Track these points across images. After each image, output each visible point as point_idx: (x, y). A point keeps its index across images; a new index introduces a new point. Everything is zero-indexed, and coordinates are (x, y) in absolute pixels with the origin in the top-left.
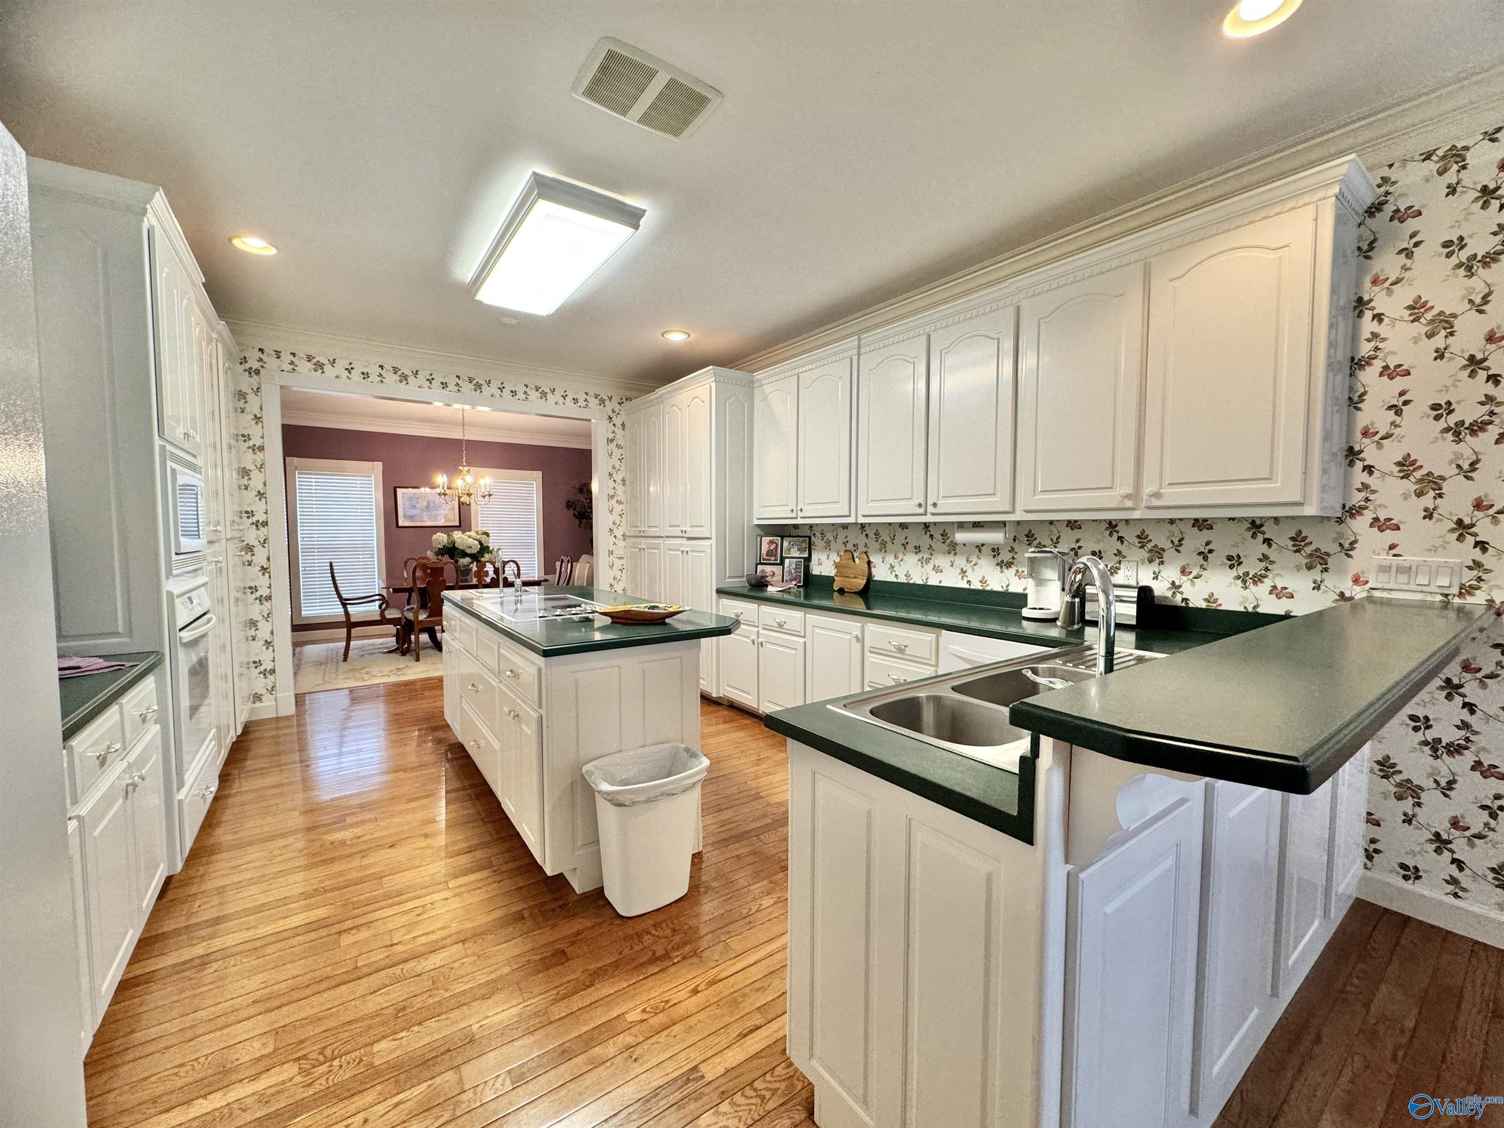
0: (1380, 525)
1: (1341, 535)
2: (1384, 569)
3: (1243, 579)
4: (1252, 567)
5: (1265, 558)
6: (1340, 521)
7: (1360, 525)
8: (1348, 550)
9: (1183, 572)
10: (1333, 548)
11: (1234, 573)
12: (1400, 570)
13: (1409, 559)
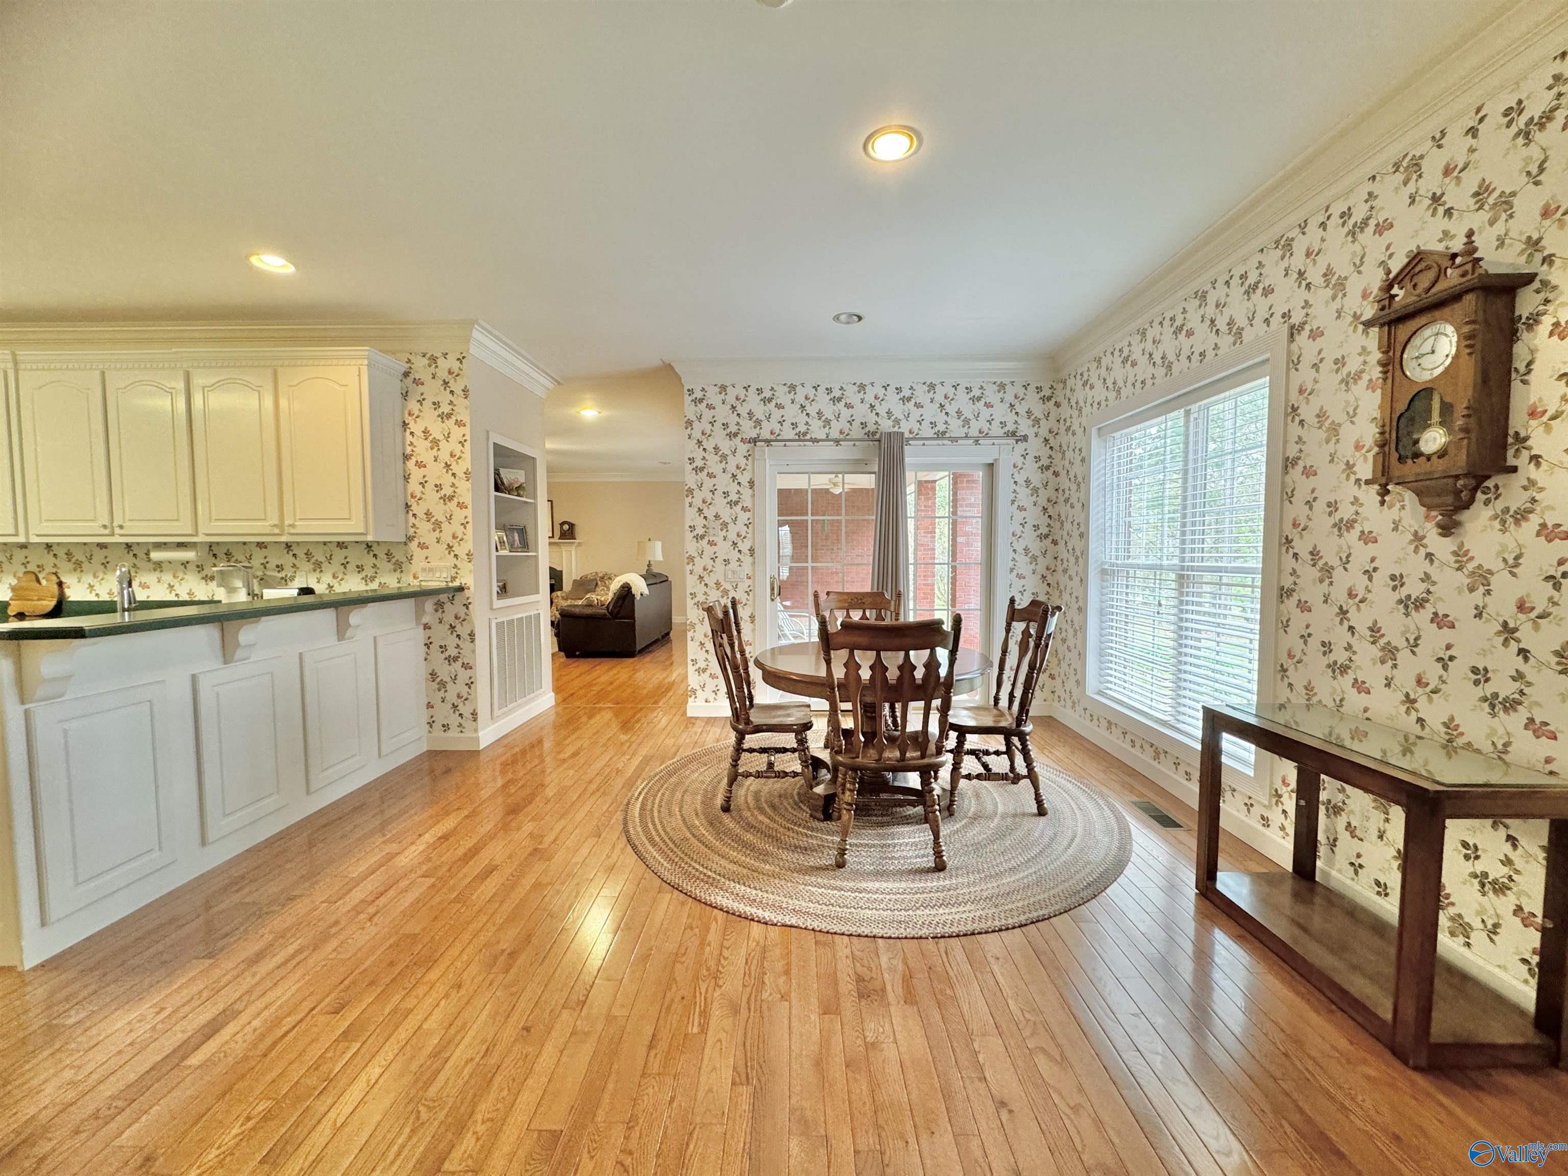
0: (422, 546)
1: (406, 552)
2: (424, 570)
3: (364, 579)
4: (369, 572)
5: (375, 566)
6: (405, 544)
7: (414, 545)
8: (410, 560)
9: (334, 577)
10: (404, 559)
11: (360, 576)
12: (430, 570)
13: (434, 564)
